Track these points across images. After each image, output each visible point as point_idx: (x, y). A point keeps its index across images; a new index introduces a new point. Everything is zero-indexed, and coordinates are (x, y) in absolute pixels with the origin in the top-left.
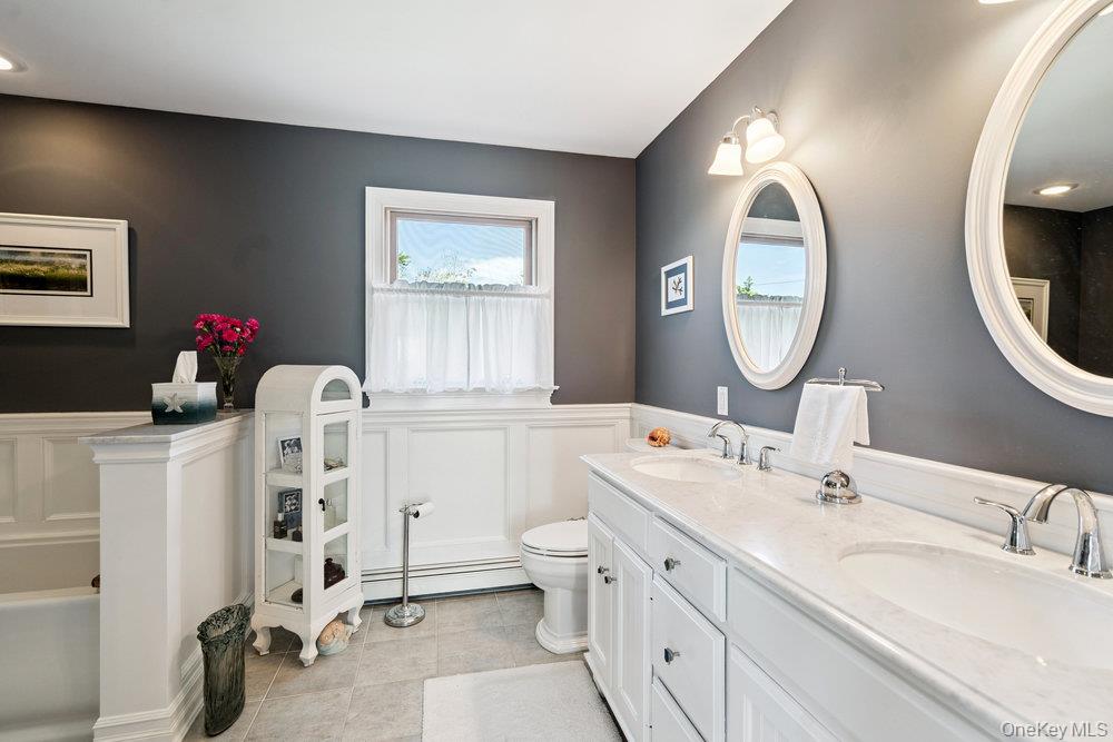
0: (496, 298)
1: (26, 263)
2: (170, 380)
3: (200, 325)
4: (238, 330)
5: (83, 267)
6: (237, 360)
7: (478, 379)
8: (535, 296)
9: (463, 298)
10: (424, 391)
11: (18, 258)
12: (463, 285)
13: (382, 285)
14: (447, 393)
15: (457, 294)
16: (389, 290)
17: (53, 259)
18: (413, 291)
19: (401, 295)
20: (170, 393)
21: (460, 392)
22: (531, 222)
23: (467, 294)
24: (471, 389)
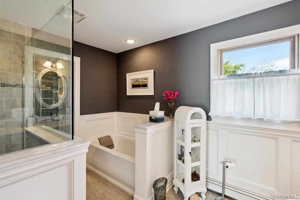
0: (270, 78)
1: (139, 82)
2: (153, 110)
3: (164, 94)
4: (172, 95)
5: (146, 82)
6: (173, 104)
7: (260, 114)
8: (296, 74)
9: (252, 79)
10: (232, 117)
11: (138, 81)
12: (252, 74)
13: (216, 78)
14: (243, 119)
15: (249, 78)
16: (218, 79)
17: (143, 81)
18: (228, 79)
19: (223, 81)
20: (153, 114)
21: (250, 119)
22: (294, 37)
23: (254, 77)
24: (256, 118)
